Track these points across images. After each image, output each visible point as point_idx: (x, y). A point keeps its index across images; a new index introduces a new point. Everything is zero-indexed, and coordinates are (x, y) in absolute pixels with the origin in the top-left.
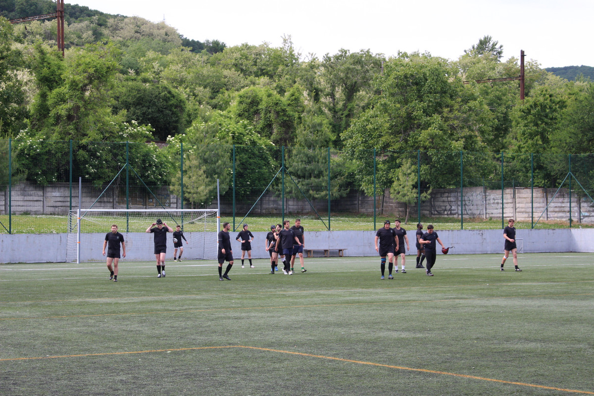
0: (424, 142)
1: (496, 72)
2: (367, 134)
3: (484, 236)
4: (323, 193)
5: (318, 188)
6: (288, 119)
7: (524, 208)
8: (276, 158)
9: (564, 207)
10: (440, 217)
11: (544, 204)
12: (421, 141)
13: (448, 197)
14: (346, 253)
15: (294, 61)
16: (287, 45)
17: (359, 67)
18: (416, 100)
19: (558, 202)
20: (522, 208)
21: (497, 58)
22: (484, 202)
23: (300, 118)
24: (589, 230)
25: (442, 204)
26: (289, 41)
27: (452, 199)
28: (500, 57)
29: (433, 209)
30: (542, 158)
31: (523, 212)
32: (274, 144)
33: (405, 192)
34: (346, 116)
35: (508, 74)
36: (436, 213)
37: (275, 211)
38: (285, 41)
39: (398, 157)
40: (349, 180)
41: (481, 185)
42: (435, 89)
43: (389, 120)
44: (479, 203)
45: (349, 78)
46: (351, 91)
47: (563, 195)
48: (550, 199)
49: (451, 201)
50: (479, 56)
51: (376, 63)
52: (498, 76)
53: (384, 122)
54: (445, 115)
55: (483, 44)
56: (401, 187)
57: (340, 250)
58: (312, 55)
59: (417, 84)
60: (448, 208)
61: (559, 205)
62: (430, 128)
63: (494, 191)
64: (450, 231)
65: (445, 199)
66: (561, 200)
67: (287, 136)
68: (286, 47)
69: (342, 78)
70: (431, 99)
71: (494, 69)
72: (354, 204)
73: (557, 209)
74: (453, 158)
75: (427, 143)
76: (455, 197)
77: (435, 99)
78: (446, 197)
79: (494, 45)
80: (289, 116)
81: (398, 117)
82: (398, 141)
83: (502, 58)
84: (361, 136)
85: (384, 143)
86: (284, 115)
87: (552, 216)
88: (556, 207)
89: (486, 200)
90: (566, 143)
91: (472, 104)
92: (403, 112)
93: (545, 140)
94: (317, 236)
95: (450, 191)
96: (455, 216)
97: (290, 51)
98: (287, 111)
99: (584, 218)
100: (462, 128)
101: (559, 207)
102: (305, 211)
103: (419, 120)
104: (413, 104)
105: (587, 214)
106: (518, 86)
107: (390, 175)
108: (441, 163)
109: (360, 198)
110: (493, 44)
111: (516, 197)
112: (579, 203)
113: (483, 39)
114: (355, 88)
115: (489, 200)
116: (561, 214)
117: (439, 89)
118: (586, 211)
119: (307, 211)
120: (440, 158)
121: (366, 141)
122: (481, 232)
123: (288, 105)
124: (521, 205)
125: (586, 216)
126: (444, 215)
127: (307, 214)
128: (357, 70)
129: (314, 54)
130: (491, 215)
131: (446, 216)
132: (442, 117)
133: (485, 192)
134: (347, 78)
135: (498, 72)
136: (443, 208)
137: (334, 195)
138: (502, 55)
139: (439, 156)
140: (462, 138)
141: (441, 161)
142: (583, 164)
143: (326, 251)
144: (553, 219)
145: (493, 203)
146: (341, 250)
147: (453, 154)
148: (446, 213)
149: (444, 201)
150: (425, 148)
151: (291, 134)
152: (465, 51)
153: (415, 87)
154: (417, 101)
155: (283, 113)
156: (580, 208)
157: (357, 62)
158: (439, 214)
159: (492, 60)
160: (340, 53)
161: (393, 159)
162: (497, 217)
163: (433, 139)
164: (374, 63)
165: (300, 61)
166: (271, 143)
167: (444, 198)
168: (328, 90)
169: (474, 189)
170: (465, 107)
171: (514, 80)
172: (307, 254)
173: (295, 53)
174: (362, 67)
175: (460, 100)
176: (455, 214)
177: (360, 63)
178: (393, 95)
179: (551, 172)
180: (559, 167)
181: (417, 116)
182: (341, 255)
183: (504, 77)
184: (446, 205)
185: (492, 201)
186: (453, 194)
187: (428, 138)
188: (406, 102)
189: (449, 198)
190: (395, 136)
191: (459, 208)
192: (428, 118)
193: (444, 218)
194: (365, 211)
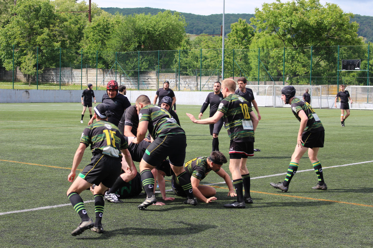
0: (39, 42)
2: (8, 37)
3: (72, 94)
7: (92, 79)
10: (47, 83)
11: (102, 77)
12: (37, 42)
19: (110, 77)
21: (75, 1)
22: (71, 75)
25: (48, 76)
29: (43, 79)
30: (102, 54)
31: (91, 81)
33: (29, 69)
35: (81, 9)
36: (45, 80)
39: (25, 50)
41: (69, 67)
42: (45, 14)
43: (20, 30)
44: (68, 76)
47: (113, 73)
48: (105, 75)
49: (53, 75)
52: (76, 10)
53: (17, 30)
54: (51, 28)
56: (27, 66)
59: (36, 11)
60: (51, 78)
62: (42, 35)
63: (76, 70)
66: (111, 75)
70: (43, 20)
71: (73, 6)
74: (55, 51)
75: (41, 42)
76: (55, 72)
77: (46, 19)
81: (25, 28)
82: (25, 41)
84: (5, 38)
85: (17, 42)
88: (108, 79)
90: (115, 46)
91: (65, 23)
92: (28, 26)
93: (103, 44)
95: (53, 69)
96: (55, 82)
100: (59, 36)
103: (37, 30)
104: (33, 22)
107: (20, 60)
109: (3, 72)
111: (88, 73)
112: (120, 77)
117: (47, 14)
118: (124, 82)
120: (47, 51)
121: (7, 41)
122: (70, 91)
124: (90, 78)
126: (49, 82)
130: (74, 83)
131: (50, 82)
132: (49, 29)
133: (72, 70)
135: (76, 8)
136: (49, 78)
140: (60, 41)
141: (48, 53)
142: (123, 57)
147: (55, 49)
148: (50, 80)
149: (49, 75)
150: (40, 46)
153: (34, 13)
154: (36, 20)
156: (121, 80)
158: (47, 81)
161: (22, 51)
162: (78, 83)
163: (44, 41)
167: (49, 73)
169: (66, 68)
170: (62, 25)
175: (59, 21)
178: (22, 16)
179: (106, 61)
180: (111, 59)
181: (36, 28)
183: (78, 11)
185: (75, 75)
187: (41, 40)
188: (30, 20)
189: (52, 73)
190: (23, 38)
191: (57, 78)
192: (42, 30)
193: (50, 83)
194: (6, 79)
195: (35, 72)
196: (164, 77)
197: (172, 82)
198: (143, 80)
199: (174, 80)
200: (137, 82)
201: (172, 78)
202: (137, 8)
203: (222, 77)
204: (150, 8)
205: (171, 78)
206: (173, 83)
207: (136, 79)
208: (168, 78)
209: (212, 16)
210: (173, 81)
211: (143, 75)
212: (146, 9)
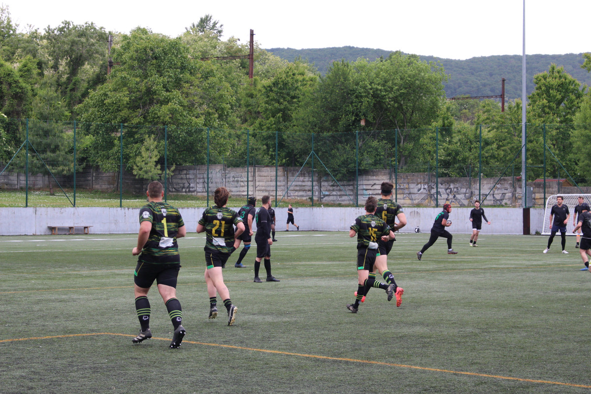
0: (164, 117)
1: (218, 51)
2: (105, 108)
4: (60, 168)
5: (54, 163)
6: (20, 91)
7: (264, 186)
8: (8, 131)
9: (304, 186)
10: (178, 195)
11: (284, 183)
12: (161, 116)
13: (186, 174)
14: (92, 230)
15: (12, 32)
16: (4, 15)
17: (83, 40)
18: (155, 75)
19: (299, 181)
20: (262, 186)
21: (217, 36)
22: (224, 180)
23: (33, 90)
24: (331, 209)
25: (180, 181)
26: (7, 10)
27: (191, 177)
28: (220, 36)
29: (170, 187)
30: (285, 137)
31: (263, 191)
32: (6, 116)
33: (149, 168)
34: (71, 90)
35: (229, 53)
36: (174, 190)
37: (6, 186)
38: (2, 10)
39: (137, 132)
40: (82, 156)
41: (219, 163)
42: (175, 64)
43: (128, 94)
44: (219, 180)
45: (75, 51)
46: (76, 64)
47: (304, 174)
48: (291, 178)
49: (189, 179)
50: (200, 34)
51: (102, 36)
52: (219, 55)
53: (124, 97)
54: (185, 90)
55: (204, 22)
56: (144, 163)
57: (85, 228)
58: (30, 26)
59: (156, 58)
60: (186, 185)
61: (300, 183)
62: (170, 104)
63: (234, 169)
64: (196, 209)
65: (184, 176)
66: (301, 179)
67: (20, 109)
68: (4, 18)
69: (66, 51)
70: (171, 75)
71: (215, 47)
72: (88, 180)
73: (298, 188)
74: (193, 134)
75: (167, 118)
76: (194, 174)
77: (175, 74)
78: (184, 174)
79: (215, 24)
80: (21, 88)
81: (137, 91)
82: (136, 116)
83: (222, 37)
84: (98, 111)
85: (122, 117)
86: (17, 87)
87: (292, 194)
88: (296, 186)
89: (225, 178)
90: (309, 122)
91: (211, 79)
92: (143, 87)
93: (286, 118)
94: (62, 213)
95: (190, 169)
96: (193, 193)
97: (7, 21)
98: (19, 82)
99: (324, 197)
100: (201, 105)
101: (300, 186)
102: (36, 187)
103: (159, 95)
104: (152, 79)
105: (327, 193)
106: (240, 65)
107: (128, 151)
108: (181, 139)
109: (94, 174)
110: (215, 22)
111: (257, 175)
112: (319, 181)
113: (204, 17)
114: (80, 62)
115: (229, 178)
116: (301, 193)
117: (179, 64)
118: (327, 190)
119: (39, 186)
120: (180, 134)
121: (104, 116)
123: (21, 76)
124: (261, 183)
125: (327, 195)
126: (183, 192)
127: (39, 189)
128: (82, 43)
129: (32, 26)
131: (184, 193)
132: (182, 93)
133: (225, 170)
134: (72, 50)
135: (220, 51)
136: (182, 185)
137: (71, 170)
138: (221, 34)
139: (179, 132)
140: (202, 114)
141: (181, 137)
142: (325, 143)
143: (71, 228)
144: (293, 197)
145: (233, 181)
146: (87, 227)
147: (193, 131)
148: (184, 190)
149: (182, 179)
150: (164, 123)
151: (24, 106)
152: (186, 28)
153: (154, 61)
154: (157, 76)
155: (15, 85)
156: (321, 187)
157: (82, 35)
158: (177, 191)
159: (213, 38)
160: (64, 25)
161: (131, 134)
162: (237, 195)
163: (172, 114)
164: (99, 36)
165: (18, 32)
166: (3, 115)
167: (182, 176)
168: (51, 63)
169: (213, 167)
170: (205, 84)
171: (235, 59)
172: (52, 231)
173: (13, 23)
174: (87, 40)
175: (200, 76)
176: (194, 191)
177: (85, 36)
178: (132, 68)
179: (293, 150)
180: (301, 147)
181: (157, 90)
182: (86, 232)
183: (225, 56)
184: (184, 182)
185: (231, 179)
186: (191, 172)
187: (168, 113)
188: (146, 77)
189: (187, 176)
190: (134, 111)
191: (198, 185)
192: (168, 94)
193: (183, 196)
194: (99, 188)
195: (159, 174)
196: (406, 181)
197: (422, 190)
198: (365, 187)
199: (426, 187)
200: (352, 190)
201: (422, 181)
202: (328, 49)
203: (523, 177)
204: (353, 47)
205: (420, 183)
206: (425, 191)
207: (351, 185)
208: (413, 183)
209: (474, 60)
210: (424, 189)
211: (364, 177)
212: (345, 50)
